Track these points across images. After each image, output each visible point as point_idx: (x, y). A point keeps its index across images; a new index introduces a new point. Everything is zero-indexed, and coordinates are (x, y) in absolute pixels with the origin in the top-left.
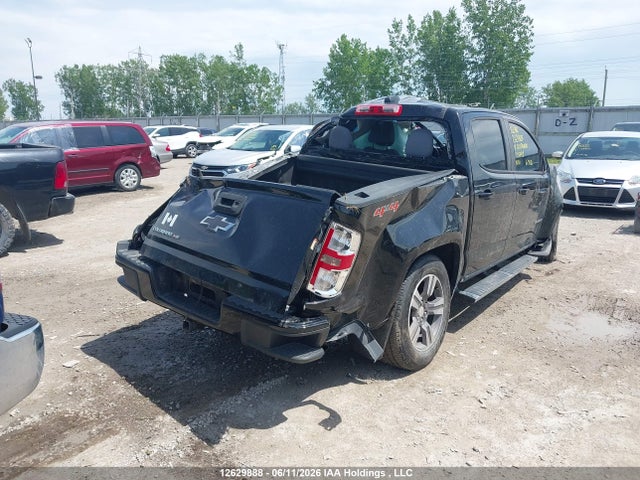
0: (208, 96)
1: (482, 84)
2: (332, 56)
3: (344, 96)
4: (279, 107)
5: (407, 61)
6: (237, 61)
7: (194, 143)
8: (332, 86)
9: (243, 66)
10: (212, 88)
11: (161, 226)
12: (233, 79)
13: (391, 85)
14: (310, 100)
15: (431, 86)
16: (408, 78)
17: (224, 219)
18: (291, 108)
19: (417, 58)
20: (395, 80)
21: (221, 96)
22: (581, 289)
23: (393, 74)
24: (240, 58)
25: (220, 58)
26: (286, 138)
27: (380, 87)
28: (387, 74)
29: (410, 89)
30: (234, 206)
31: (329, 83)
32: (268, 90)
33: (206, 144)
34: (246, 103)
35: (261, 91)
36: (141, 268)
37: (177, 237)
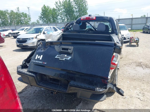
0: (10, 21)
1: (78, 16)
2: (42, 10)
3: (47, 20)
4: (30, 23)
5: (61, 11)
6: (18, 12)
7: (11, 33)
8: (43, 17)
9: (19, 13)
10: (11, 19)
11: (36, 60)
12: (17, 16)
13: (58, 17)
14: (38, 21)
15: (67, 17)
16: (61, 15)
17: (66, 56)
18: (33, 23)
19: (63, 10)
20: (58, 15)
21: (14, 21)
22: (131, 61)
23: (58, 14)
24: (18, 11)
25: (12, 11)
26: (43, 30)
27: (55, 17)
28: (56, 14)
29: (62, 17)
30: (69, 51)
31: (42, 16)
32: (27, 19)
33: (15, 33)
34: (21, 22)
35: (25, 19)
36: (30, 75)
37: (45, 63)
